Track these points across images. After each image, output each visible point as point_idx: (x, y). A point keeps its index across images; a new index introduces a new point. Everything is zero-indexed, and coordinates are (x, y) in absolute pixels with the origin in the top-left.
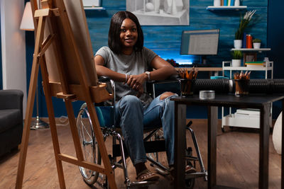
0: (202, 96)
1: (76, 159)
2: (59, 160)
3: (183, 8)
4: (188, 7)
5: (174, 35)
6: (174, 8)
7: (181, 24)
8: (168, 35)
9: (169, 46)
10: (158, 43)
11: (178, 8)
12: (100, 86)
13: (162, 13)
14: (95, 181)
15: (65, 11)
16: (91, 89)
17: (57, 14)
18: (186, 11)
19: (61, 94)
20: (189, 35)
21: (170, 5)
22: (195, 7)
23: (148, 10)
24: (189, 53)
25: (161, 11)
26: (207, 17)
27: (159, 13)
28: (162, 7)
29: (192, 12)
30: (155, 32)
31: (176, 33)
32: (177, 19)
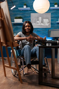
0: (47, 45)
1: (9, 66)
2: (4, 67)
3: (49, 23)
4: (50, 22)
5: (46, 31)
6: (46, 23)
7: (48, 27)
8: (44, 31)
9: (44, 35)
10: (41, 34)
11: (47, 22)
12: (15, 42)
13: (42, 24)
14: (15, 74)
15: (5, 18)
16: (12, 43)
17: (3, 20)
18: (50, 23)
19: (4, 45)
20: (50, 31)
21: (44, 21)
22: (53, 22)
23: (38, 23)
24: (51, 36)
25: (42, 23)
26: (56, 25)
27: (41, 24)
28: (42, 22)
29: (52, 24)
30: (40, 30)
31: (47, 30)
32: (47, 26)
